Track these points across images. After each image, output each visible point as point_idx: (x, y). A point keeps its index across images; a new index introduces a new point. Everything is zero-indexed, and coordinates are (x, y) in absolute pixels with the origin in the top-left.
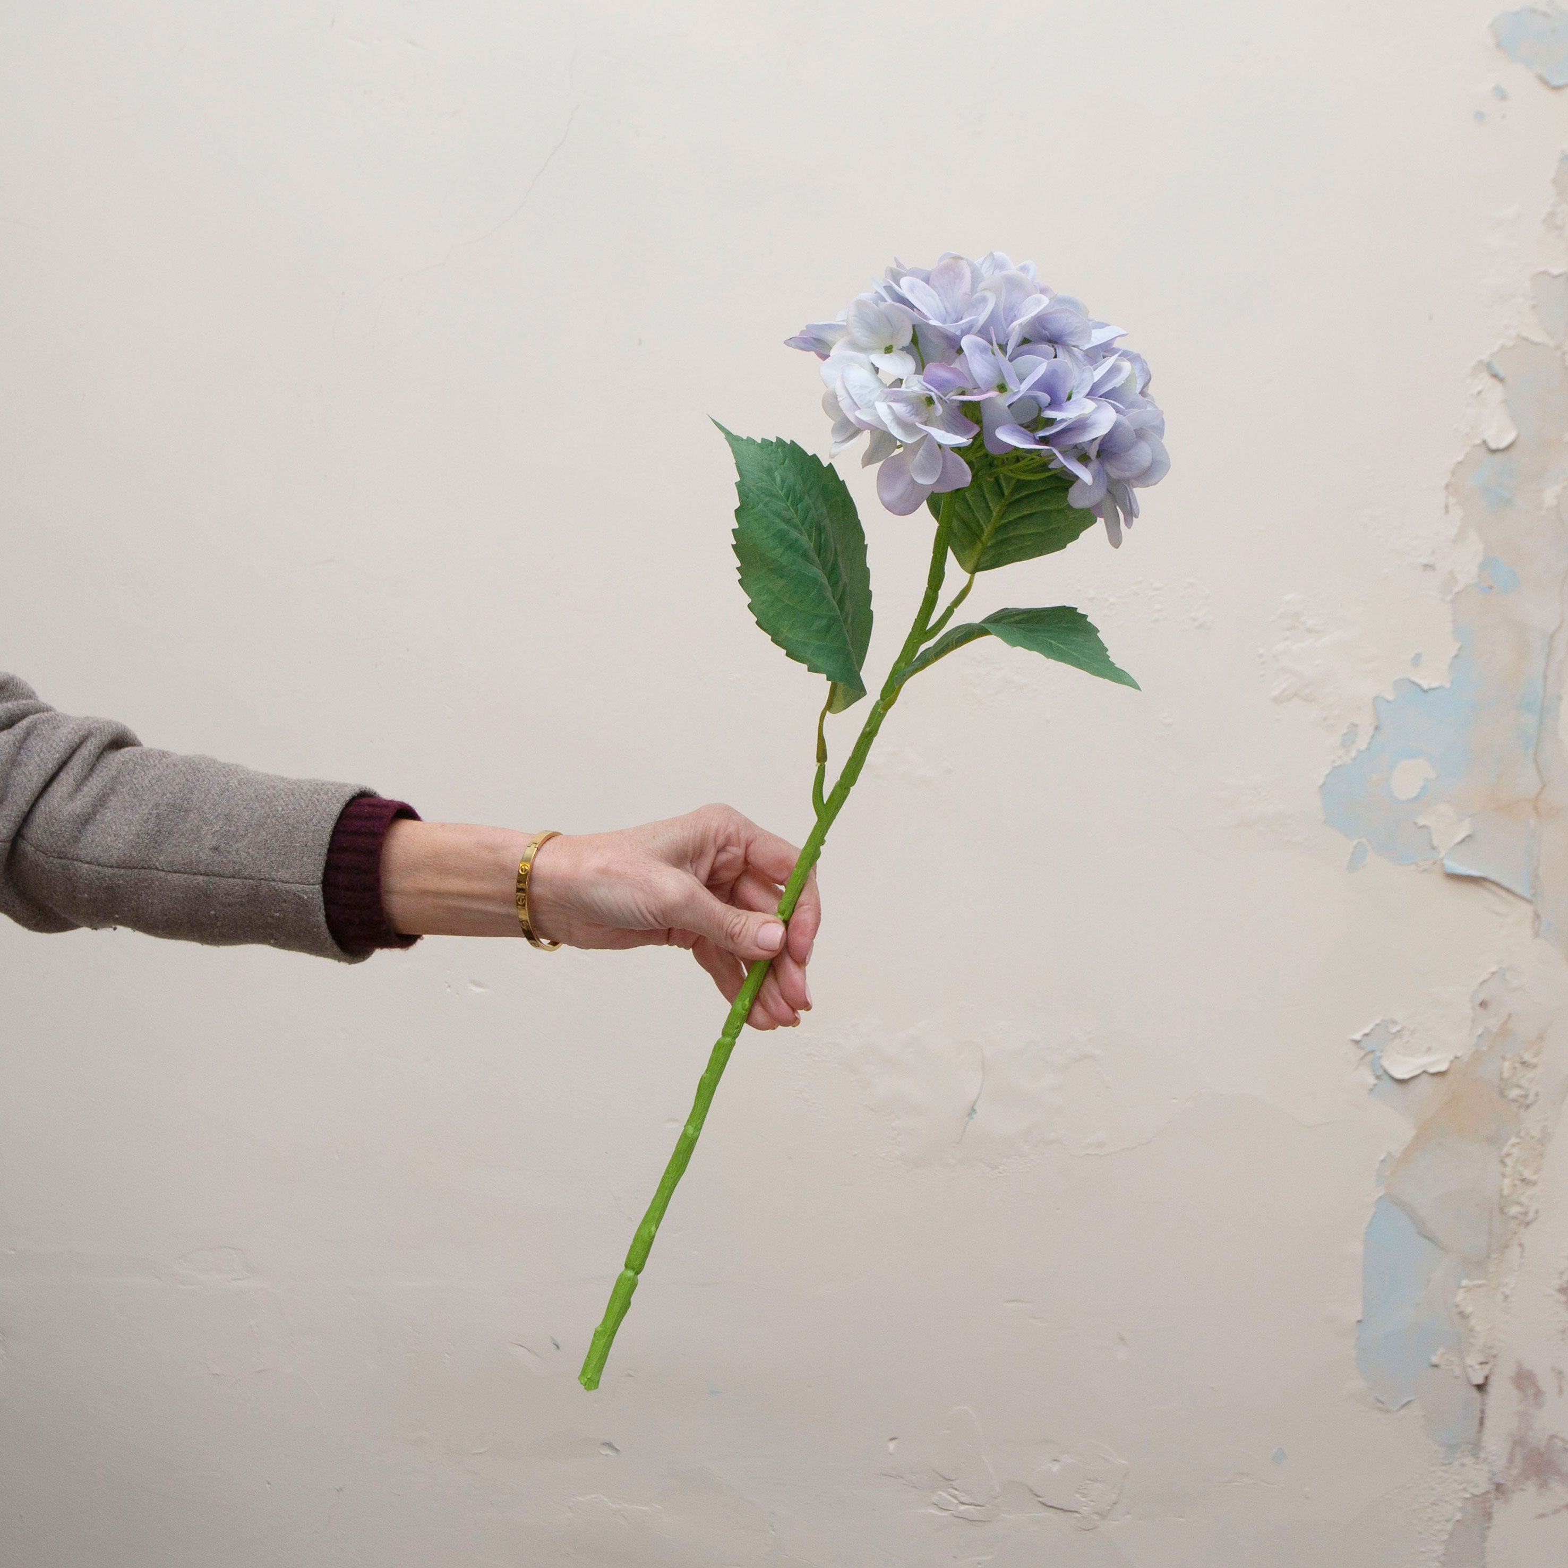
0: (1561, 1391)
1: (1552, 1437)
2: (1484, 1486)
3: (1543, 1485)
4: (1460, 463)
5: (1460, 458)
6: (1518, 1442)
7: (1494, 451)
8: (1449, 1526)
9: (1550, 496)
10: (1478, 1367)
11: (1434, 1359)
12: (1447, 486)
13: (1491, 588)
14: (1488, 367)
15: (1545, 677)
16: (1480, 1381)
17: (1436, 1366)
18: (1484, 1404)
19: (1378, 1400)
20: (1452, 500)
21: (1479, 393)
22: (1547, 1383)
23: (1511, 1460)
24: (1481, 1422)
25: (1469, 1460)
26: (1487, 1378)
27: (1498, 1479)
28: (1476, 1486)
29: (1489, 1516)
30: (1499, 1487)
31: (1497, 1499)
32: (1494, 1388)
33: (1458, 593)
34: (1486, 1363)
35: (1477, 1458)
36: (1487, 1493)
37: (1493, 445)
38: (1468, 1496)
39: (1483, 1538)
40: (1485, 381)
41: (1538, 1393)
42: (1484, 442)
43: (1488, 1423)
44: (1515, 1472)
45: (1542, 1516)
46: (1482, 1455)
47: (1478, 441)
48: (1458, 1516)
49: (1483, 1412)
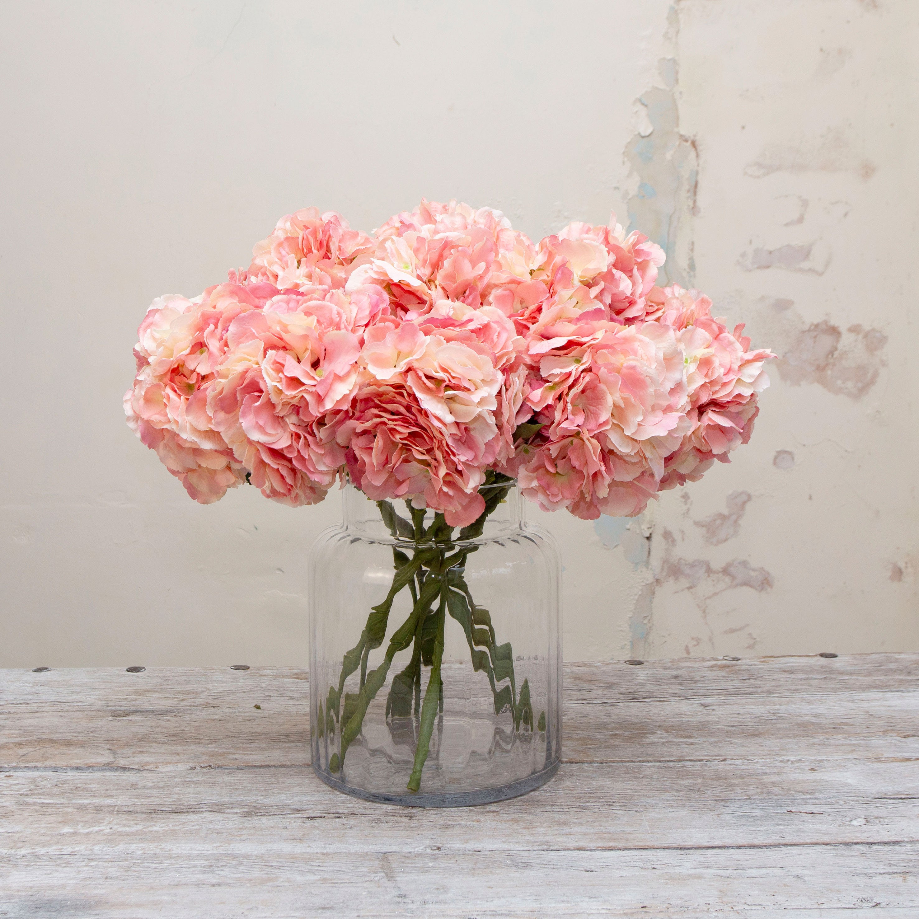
0: (683, 539)
1: (680, 559)
2: (651, 580)
3: (677, 579)
4: (629, 143)
5: (629, 140)
6: (666, 561)
7: (643, 137)
8: (636, 597)
9: (669, 156)
10: (646, 530)
11: (628, 527)
12: (624, 153)
13: (644, 196)
14: (640, 100)
15: (668, 234)
16: (648, 535)
17: (628, 529)
18: (649, 545)
19: (604, 545)
20: (626, 159)
21: (637, 112)
22: (677, 536)
23: (662, 569)
24: (649, 553)
25: (644, 569)
26: (651, 534)
27: (657, 577)
28: (647, 580)
29: (654, 593)
30: (657, 581)
31: (657, 585)
32: (654, 538)
33: (629, 199)
34: (651, 528)
35: (648, 568)
36: (652, 583)
37: (643, 134)
38: (644, 584)
39: (651, 602)
40: (639, 107)
41: (673, 541)
42: (639, 134)
43: (652, 553)
44: (664, 574)
45: (676, 592)
46: (650, 567)
47: (636, 133)
48: (640, 593)
49: (650, 549)
